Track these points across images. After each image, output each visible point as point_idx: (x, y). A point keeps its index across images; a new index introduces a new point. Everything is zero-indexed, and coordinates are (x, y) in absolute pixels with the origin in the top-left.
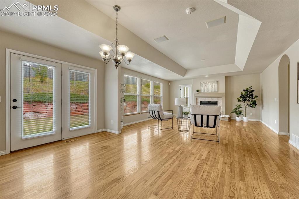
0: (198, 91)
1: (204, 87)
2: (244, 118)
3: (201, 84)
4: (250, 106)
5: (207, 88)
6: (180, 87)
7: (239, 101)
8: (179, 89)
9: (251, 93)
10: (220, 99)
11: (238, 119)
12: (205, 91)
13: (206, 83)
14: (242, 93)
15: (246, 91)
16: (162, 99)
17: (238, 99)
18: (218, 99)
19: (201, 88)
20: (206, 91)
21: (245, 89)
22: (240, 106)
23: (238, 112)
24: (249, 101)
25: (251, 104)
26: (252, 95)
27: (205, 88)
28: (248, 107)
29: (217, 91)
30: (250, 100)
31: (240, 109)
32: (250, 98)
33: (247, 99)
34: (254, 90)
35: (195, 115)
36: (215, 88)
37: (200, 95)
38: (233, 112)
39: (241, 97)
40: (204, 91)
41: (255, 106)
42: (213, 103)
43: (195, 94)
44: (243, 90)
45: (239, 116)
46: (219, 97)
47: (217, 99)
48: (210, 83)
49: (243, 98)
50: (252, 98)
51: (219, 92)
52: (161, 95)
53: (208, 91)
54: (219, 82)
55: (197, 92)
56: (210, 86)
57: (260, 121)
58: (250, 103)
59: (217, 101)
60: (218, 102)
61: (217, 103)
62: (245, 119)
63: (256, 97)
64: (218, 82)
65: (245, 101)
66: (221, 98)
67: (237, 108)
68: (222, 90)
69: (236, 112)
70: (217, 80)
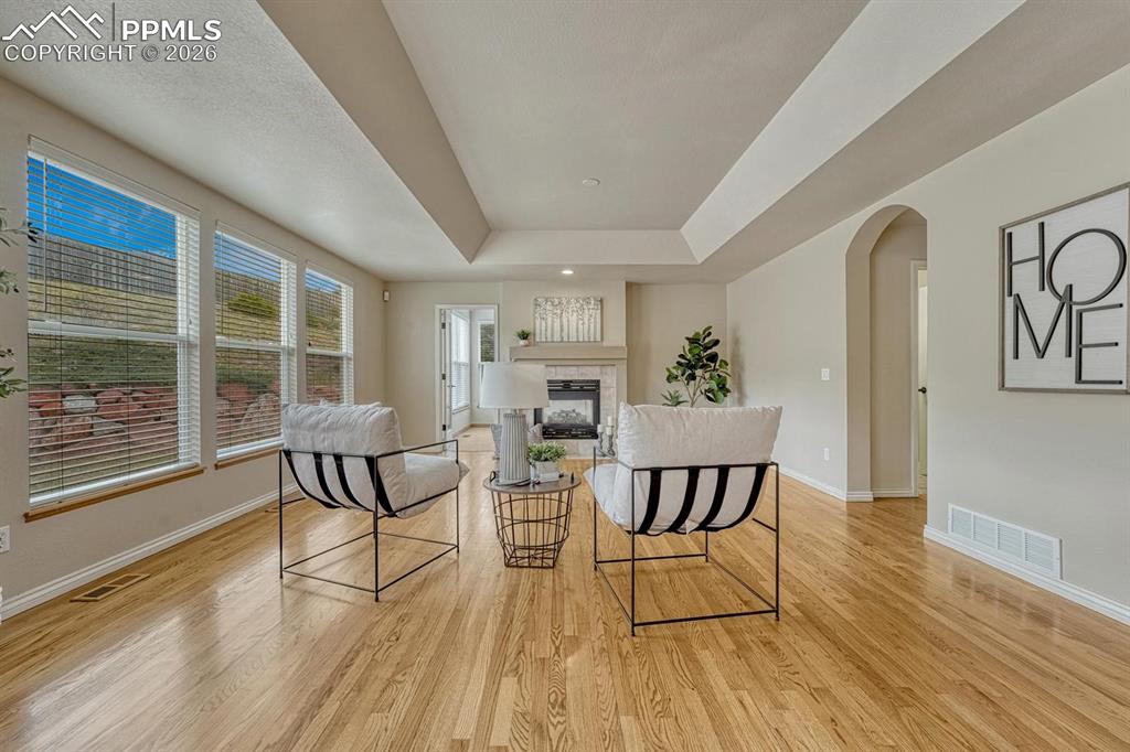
0: (524, 336)
1: (550, 319)
3: (537, 305)
4: (710, 399)
5: (562, 326)
6: (443, 313)
7: (671, 378)
8: (438, 326)
9: (709, 351)
10: (609, 369)
12: (552, 336)
13: (557, 301)
14: (682, 349)
15: (693, 341)
16: (348, 372)
17: (668, 370)
18: (601, 373)
19: (538, 322)
20: (557, 338)
21: (691, 336)
25: (710, 391)
26: (713, 358)
27: (552, 325)
29: (599, 339)
34: (716, 342)
35: (656, 474)
36: (592, 326)
37: (533, 352)
39: (677, 363)
40: (549, 336)
41: (725, 396)
42: (582, 389)
43: (512, 349)
44: (688, 339)
46: (606, 362)
47: (598, 369)
48: (574, 306)
49: (685, 367)
50: (714, 369)
51: (605, 344)
52: (346, 347)
53: (565, 339)
54: (605, 302)
55: (522, 342)
56: (573, 319)
58: (705, 388)
59: (598, 381)
60: (601, 385)
61: (599, 386)
63: (726, 363)
64: (601, 301)
65: (692, 377)
66: (614, 369)
68: (617, 337)
70: (599, 294)
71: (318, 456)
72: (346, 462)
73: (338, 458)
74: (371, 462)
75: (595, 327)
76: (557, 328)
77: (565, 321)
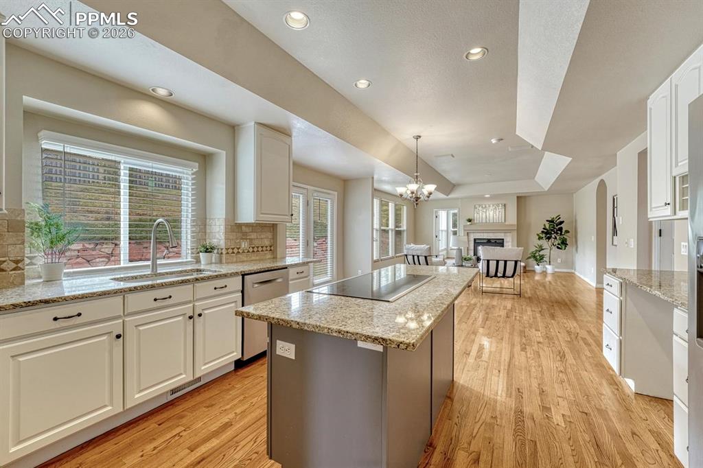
0: (470, 220)
2: (547, 266)
3: (475, 208)
4: (558, 248)
5: (486, 216)
6: (436, 212)
7: (540, 238)
8: (434, 216)
9: (559, 227)
10: (508, 234)
11: (538, 268)
12: (482, 220)
13: (484, 206)
14: (545, 225)
15: (551, 221)
16: (405, 235)
17: (538, 235)
18: (505, 236)
19: (475, 215)
20: (484, 221)
21: (550, 219)
22: (541, 246)
23: (538, 257)
24: (556, 238)
25: (559, 244)
26: (561, 229)
27: (482, 215)
28: (554, 248)
29: (503, 221)
30: (558, 238)
31: (541, 253)
32: (557, 234)
33: (553, 236)
34: (563, 222)
35: (488, 261)
36: (500, 215)
37: (473, 227)
38: (530, 258)
39: (543, 232)
40: (480, 220)
41: (565, 247)
42: (495, 242)
43: (464, 226)
44: (547, 221)
45: (540, 264)
46: (506, 231)
47: (503, 234)
48: (491, 208)
49: (546, 233)
50: (561, 234)
51: (507, 223)
52: (405, 227)
53: (488, 221)
54: (507, 206)
55: (469, 223)
56: (491, 213)
57: (573, 271)
58: (556, 243)
59: (503, 239)
60: (505, 241)
61: (503, 241)
62: (549, 268)
63: (567, 232)
64: (505, 205)
65: (549, 238)
66: (511, 234)
67: (536, 251)
68: (512, 219)
69: (534, 257)
70: (504, 202)
71: (413, 256)
72: (420, 258)
73: (418, 256)
74: (426, 257)
75: (502, 216)
76: (484, 216)
77: (488, 213)
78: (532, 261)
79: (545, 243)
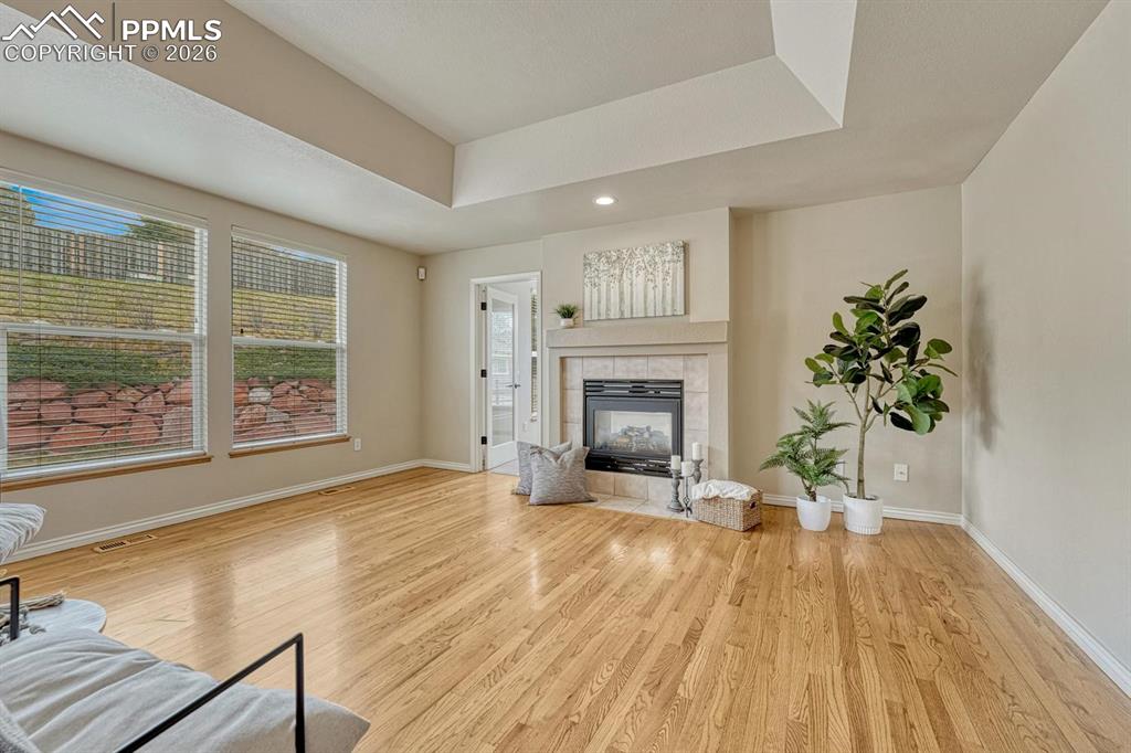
0: (568, 313)
1: (604, 285)
2: (850, 503)
3: (587, 265)
4: (899, 422)
5: (621, 293)
6: (482, 289)
7: (821, 378)
8: (474, 306)
9: (901, 324)
10: (698, 361)
11: (811, 514)
12: (608, 309)
13: (614, 256)
14: (837, 319)
15: (868, 304)
17: (810, 363)
18: (686, 368)
19: (587, 290)
20: (614, 314)
21: (862, 293)
22: (822, 414)
23: (811, 462)
24: (887, 378)
25: (900, 405)
26: (910, 336)
27: (608, 291)
28: (882, 427)
29: (680, 310)
30: (897, 374)
31: (826, 442)
32: (894, 356)
33: (875, 367)
34: (920, 302)
36: (669, 288)
37: (579, 337)
38: (775, 462)
39: (829, 349)
40: (603, 310)
41: (934, 418)
43: (550, 334)
44: (848, 300)
45: (819, 490)
46: (693, 349)
47: (679, 362)
48: (641, 259)
49: (850, 353)
50: (911, 360)
51: (692, 319)
52: (341, 339)
53: (627, 315)
54: (693, 250)
55: (564, 322)
56: (639, 280)
57: (961, 521)
58: (889, 399)
59: (680, 382)
60: (685, 388)
61: (681, 389)
62: (862, 517)
63: (942, 347)
64: (685, 247)
65: (858, 378)
66: (706, 361)
67: (805, 431)
68: (714, 305)
69: (795, 459)
70: (680, 239)
75: (674, 291)
76: (615, 298)
77: (626, 285)
78: (787, 477)
79: (843, 402)
